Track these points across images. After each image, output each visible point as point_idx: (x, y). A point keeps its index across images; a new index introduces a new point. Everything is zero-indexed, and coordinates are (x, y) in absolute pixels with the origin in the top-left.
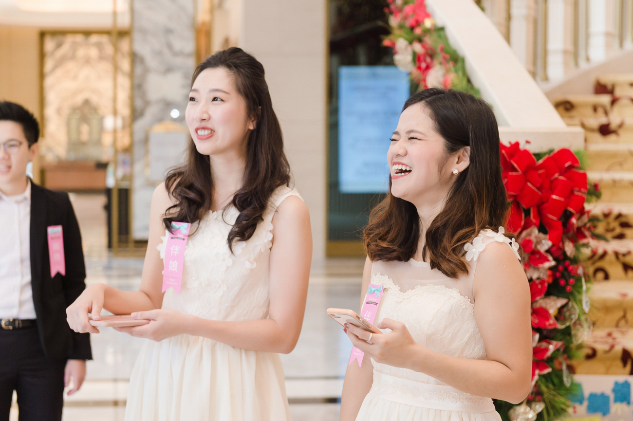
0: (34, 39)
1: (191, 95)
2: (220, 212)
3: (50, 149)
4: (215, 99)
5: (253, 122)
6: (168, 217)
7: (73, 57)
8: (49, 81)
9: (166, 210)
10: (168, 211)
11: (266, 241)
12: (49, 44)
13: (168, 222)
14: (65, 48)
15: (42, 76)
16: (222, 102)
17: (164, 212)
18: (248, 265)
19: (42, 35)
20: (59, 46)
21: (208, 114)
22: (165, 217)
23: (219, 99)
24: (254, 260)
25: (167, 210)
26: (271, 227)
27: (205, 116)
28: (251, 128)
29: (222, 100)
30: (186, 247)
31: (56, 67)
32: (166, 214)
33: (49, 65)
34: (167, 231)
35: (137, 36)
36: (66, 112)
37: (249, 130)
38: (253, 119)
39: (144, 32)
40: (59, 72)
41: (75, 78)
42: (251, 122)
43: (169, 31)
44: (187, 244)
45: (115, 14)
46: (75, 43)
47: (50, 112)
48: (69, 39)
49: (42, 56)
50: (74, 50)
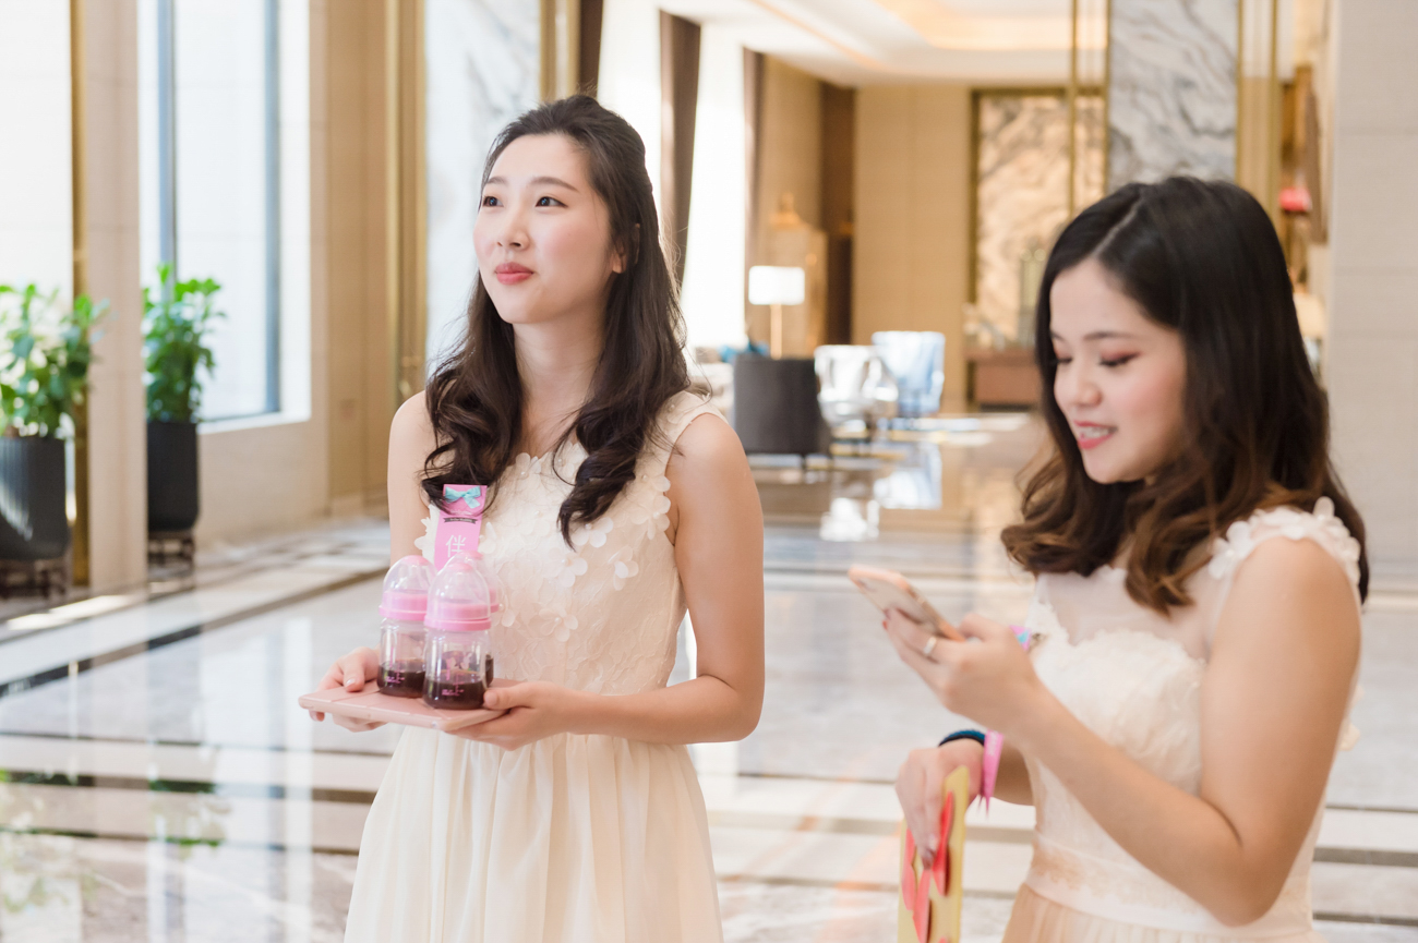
0: (961, 105)
1: (490, 190)
2: (548, 456)
3: (985, 322)
4: (544, 202)
5: (621, 255)
6: (431, 476)
7: (1037, 143)
8: (987, 190)
9: (424, 460)
10: (430, 462)
11: (657, 514)
12: (990, 117)
13: (434, 488)
14: (1021, 126)
15: (975, 178)
16: (562, 209)
17: (422, 466)
18: (623, 571)
19: (977, 96)
20: (1010, 118)
21: (528, 236)
22: (425, 477)
23: (552, 202)
24: (634, 559)
25: (426, 463)
26: (666, 485)
27: (519, 238)
28: (618, 269)
29: (561, 204)
30: (481, 537)
31: (1001, 162)
32: (426, 470)
33: (989, 157)
34: (433, 509)
35: (1116, 94)
36: (1019, 250)
37: (613, 273)
38: (622, 250)
39: (1133, 86)
40: (1007, 172)
41: (1040, 183)
42: (617, 256)
44: (482, 531)
45: (1074, 52)
46: (1040, 112)
47: (989, 250)
48: (1029, 104)
49: (975, 138)
50: (1040, 130)
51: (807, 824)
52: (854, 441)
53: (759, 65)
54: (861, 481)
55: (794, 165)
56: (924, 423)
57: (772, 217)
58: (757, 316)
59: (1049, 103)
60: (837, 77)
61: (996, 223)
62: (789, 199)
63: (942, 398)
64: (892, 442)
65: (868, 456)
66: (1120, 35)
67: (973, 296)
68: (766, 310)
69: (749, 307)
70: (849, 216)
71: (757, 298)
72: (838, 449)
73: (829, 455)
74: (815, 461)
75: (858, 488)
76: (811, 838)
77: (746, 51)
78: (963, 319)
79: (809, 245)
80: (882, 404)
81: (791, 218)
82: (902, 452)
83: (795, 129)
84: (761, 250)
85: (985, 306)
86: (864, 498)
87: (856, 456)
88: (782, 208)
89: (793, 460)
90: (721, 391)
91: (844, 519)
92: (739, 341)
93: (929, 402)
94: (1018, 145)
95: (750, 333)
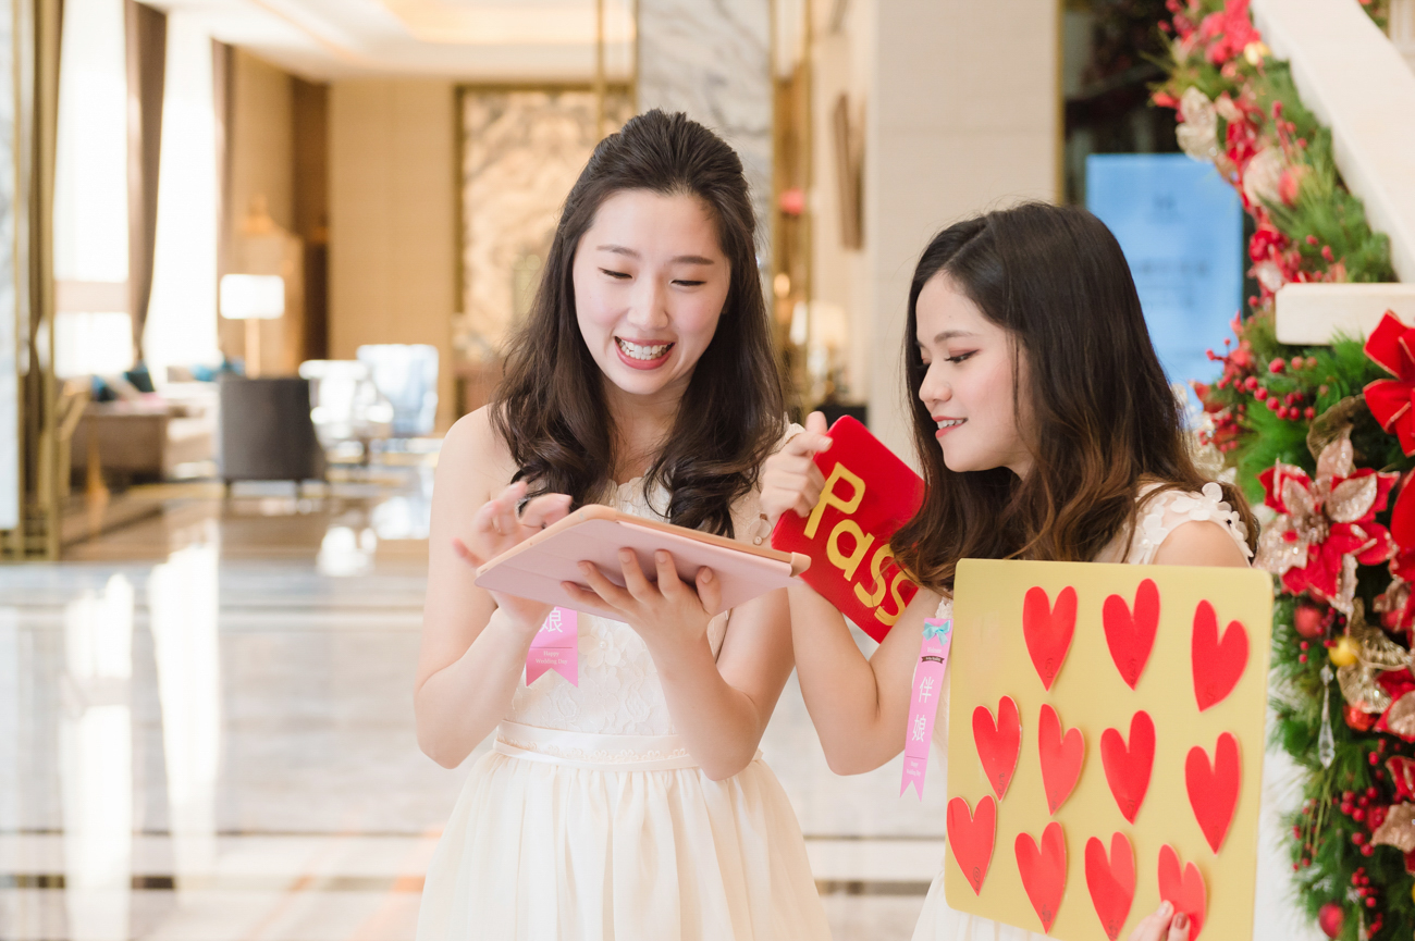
0: (443, 103)
3: (475, 336)
7: (525, 142)
8: (474, 192)
12: (475, 114)
14: (509, 123)
15: (459, 180)
19: (460, 92)
20: (496, 116)
31: (488, 162)
33: (474, 157)
36: (510, 256)
39: (663, 83)
40: (495, 173)
41: (529, 185)
43: (716, 81)
45: (600, 47)
46: (529, 110)
47: (476, 256)
48: (517, 101)
49: (460, 137)
50: (527, 126)
51: (300, 884)
52: (350, 466)
53: (228, 57)
54: (358, 508)
55: (266, 164)
56: (417, 445)
57: (242, 222)
58: (232, 332)
59: (538, 99)
60: (310, 70)
61: (481, 227)
62: (261, 202)
63: (437, 418)
64: (388, 467)
65: (365, 482)
66: (650, 28)
67: (459, 306)
68: (240, 325)
69: (221, 321)
70: (323, 220)
71: (232, 312)
72: (337, 475)
73: (325, 480)
74: (312, 488)
75: (354, 517)
76: (307, 900)
77: (215, 43)
78: (451, 332)
79: (284, 251)
80: (375, 426)
81: (264, 223)
82: (400, 477)
83: (266, 126)
84: (233, 258)
85: (473, 318)
86: (359, 529)
87: (352, 481)
88: (253, 212)
89: (286, 488)
90: (201, 414)
91: (340, 549)
92: (212, 358)
93: (425, 421)
94: (505, 145)
95: (223, 348)
